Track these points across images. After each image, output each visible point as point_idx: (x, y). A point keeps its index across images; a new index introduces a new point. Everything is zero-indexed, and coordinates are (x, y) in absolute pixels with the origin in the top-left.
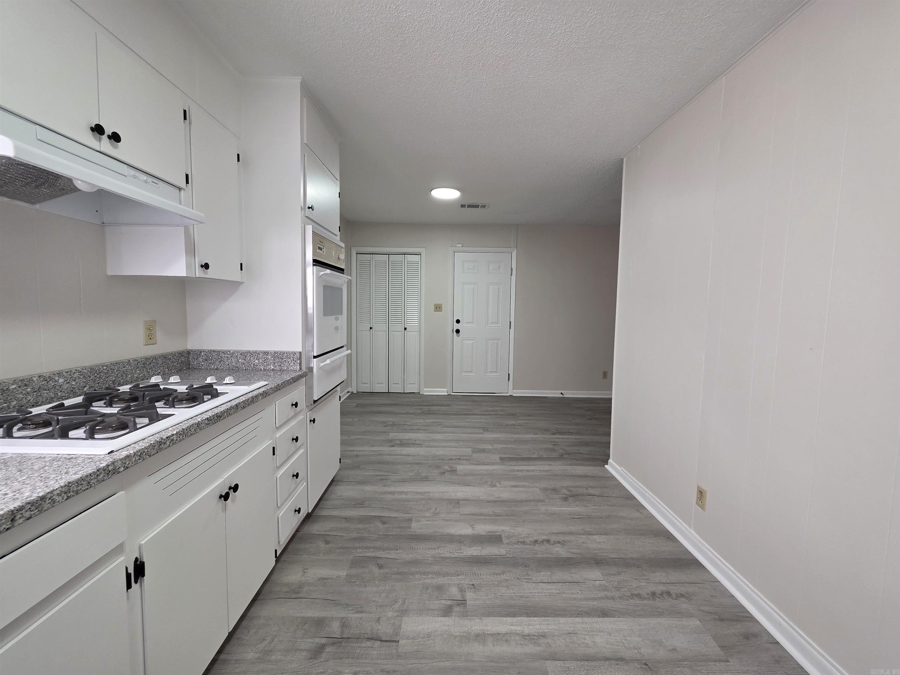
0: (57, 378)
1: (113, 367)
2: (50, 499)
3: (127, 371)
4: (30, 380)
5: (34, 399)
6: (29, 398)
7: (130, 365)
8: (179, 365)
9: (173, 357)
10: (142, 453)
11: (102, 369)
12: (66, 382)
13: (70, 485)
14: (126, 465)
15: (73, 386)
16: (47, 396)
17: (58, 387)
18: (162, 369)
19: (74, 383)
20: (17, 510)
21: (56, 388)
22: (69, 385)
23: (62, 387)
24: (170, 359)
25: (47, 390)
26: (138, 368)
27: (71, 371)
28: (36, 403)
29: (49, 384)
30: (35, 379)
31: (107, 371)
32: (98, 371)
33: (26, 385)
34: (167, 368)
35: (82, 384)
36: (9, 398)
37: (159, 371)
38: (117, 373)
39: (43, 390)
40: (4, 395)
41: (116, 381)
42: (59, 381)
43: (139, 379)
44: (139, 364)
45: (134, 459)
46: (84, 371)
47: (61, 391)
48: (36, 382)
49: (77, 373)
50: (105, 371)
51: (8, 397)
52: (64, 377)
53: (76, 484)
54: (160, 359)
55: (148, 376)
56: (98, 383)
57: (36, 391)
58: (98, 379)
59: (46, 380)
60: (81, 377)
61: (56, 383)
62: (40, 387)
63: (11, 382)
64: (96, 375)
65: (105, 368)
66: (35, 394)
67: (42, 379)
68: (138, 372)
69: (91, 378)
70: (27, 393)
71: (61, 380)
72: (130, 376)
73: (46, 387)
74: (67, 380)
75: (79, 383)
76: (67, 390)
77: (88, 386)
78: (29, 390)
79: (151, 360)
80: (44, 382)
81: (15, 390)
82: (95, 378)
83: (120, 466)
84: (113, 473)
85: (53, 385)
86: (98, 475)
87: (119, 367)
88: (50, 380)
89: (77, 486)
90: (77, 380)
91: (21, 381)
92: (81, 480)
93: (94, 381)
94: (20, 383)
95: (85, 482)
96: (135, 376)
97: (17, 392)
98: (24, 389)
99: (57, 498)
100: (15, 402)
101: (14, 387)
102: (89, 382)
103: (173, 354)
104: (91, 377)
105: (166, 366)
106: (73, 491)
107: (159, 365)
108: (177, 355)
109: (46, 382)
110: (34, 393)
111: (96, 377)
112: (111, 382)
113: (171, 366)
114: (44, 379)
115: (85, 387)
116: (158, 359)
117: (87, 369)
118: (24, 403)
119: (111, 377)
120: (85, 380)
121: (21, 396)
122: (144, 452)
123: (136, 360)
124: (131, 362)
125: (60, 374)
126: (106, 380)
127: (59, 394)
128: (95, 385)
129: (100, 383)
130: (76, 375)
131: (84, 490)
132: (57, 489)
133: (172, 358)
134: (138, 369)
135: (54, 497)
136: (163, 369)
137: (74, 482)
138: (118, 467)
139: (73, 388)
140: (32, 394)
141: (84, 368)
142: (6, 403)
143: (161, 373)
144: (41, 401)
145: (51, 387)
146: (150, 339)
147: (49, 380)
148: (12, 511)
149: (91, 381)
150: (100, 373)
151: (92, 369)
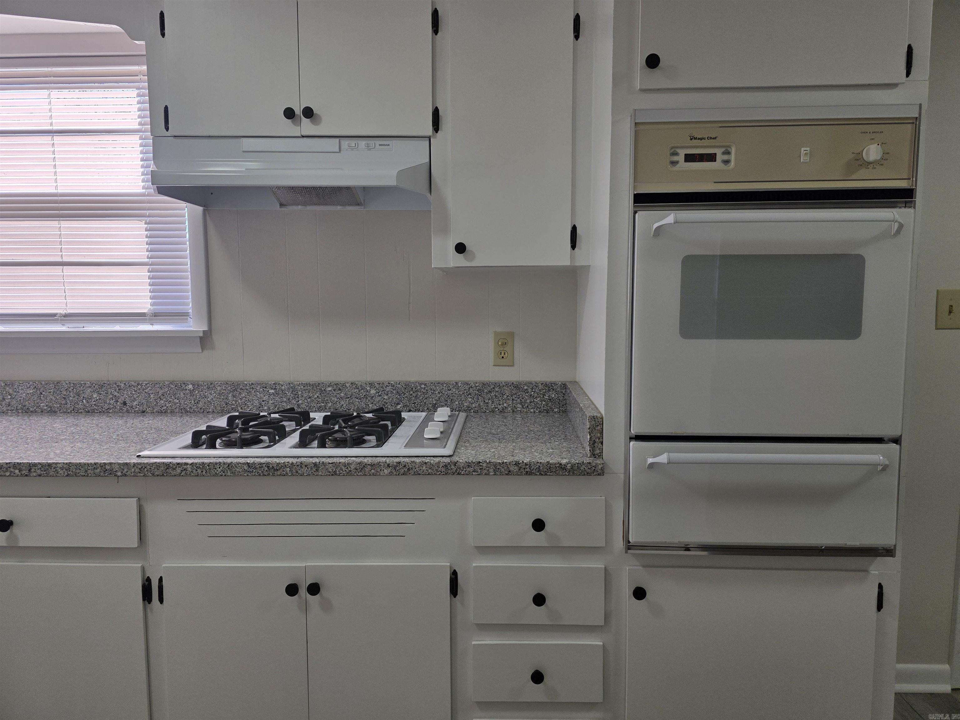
0: (368, 388)
1: (433, 387)
2: (54, 468)
3: (453, 396)
4: (344, 385)
5: (347, 405)
6: (342, 403)
7: (457, 389)
8: (544, 403)
9: (532, 389)
10: (143, 467)
11: (419, 388)
12: (377, 394)
13: (70, 465)
14: (124, 472)
15: (385, 400)
16: (359, 405)
17: (369, 398)
18: (510, 403)
19: (386, 397)
20: (33, 465)
21: (367, 399)
22: (380, 398)
23: (373, 398)
24: (526, 391)
25: (359, 398)
26: (470, 394)
27: (383, 383)
28: (348, 410)
29: (361, 393)
30: (347, 385)
31: (425, 391)
32: (414, 389)
33: (340, 390)
34: (521, 404)
35: (395, 400)
36: (326, 399)
37: (505, 405)
38: (439, 396)
39: (355, 398)
40: (322, 395)
41: (437, 406)
42: (371, 392)
43: (470, 410)
44: (471, 390)
45: (133, 470)
46: (398, 385)
47: (372, 403)
48: (349, 388)
49: (390, 387)
50: (423, 390)
51: (325, 397)
52: (375, 388)
53: (75, 467)
54: (506, 388)
55: (486, 409)
56: (413, 403)
57: (349, 398)
58: (414, 398)
59: (358, 388)
60: (394, 392)
61: (367, 393)
62: (352, 395)
63: (328, 384)
64: (411, 392)
65: (423, 386)
66: (348, 400)
67: (354, 386)
68: (470, 400)
69: (405, 396)
70: (341, 398)
71: (373, 392)
72: (457, 403)
73: (357, 395)
74: (379, 392)
75: (391, 398)
76: (378, 403)
77: (401, 404)
78: (342, 395)
79: (492, 387)
80: (356, 390)
81: (331, 393)
82: (411, 397)
83: (117, 469)
84: (110, 473)
85: (364, 394)
86: (95, 468)
87: (441, 388)
88: (362, 389)
89: (76, 469)
90: (390, 395)
91: (336, 385)
92: (79, 465)
93: (409, 400)
94: (335, 387)
95: (83, 469)
96: (465, 404)
97: (332, 395)
98: (338, 393)
99: (59, 471)
100: (331, 404)
101: (330, 389)
102: (403, 399)
103: (533, 385)
104: (405, 394)
105: (519, 400)
106: (72, 471)
107: (505, 397)
108: (541, 387)
109: (357, 390)
110: (346, 399)
111: (411, 395)
112: (431, 406)
113: (528, 401)
114: (356, 387)
115: (398, 404)
116: (504, 388)
117: (400, 384)
118: (338, 406)
119: (431, 400)
120: (399, 397)
121: (336, 400)
122: (146, 467)
123: (467, 384)
124: (459, 385)
125: (371, 385)
126: (425, 401)
127: (370, 406)
128: (411, 405)
129: (417, 403)
130: (389, 389)
131: (82, 476)
132: (60, 463)
133: (530, 390)
134: (470, 396)
135: (58, 469)
136: (513, 403)
137: (73, 464)
138: (115, 470)
139: (385, 402)
140: (345, 400)
141: (398, 383)
142: (323, 403)
143: (509, 409)
144: (352, 409)
145: (362, 397)
146: (503, 357)
147: (360, 388)
148: (30, 464)
149: (406, 399)
150: (417, 391)
151: (407, 385)
